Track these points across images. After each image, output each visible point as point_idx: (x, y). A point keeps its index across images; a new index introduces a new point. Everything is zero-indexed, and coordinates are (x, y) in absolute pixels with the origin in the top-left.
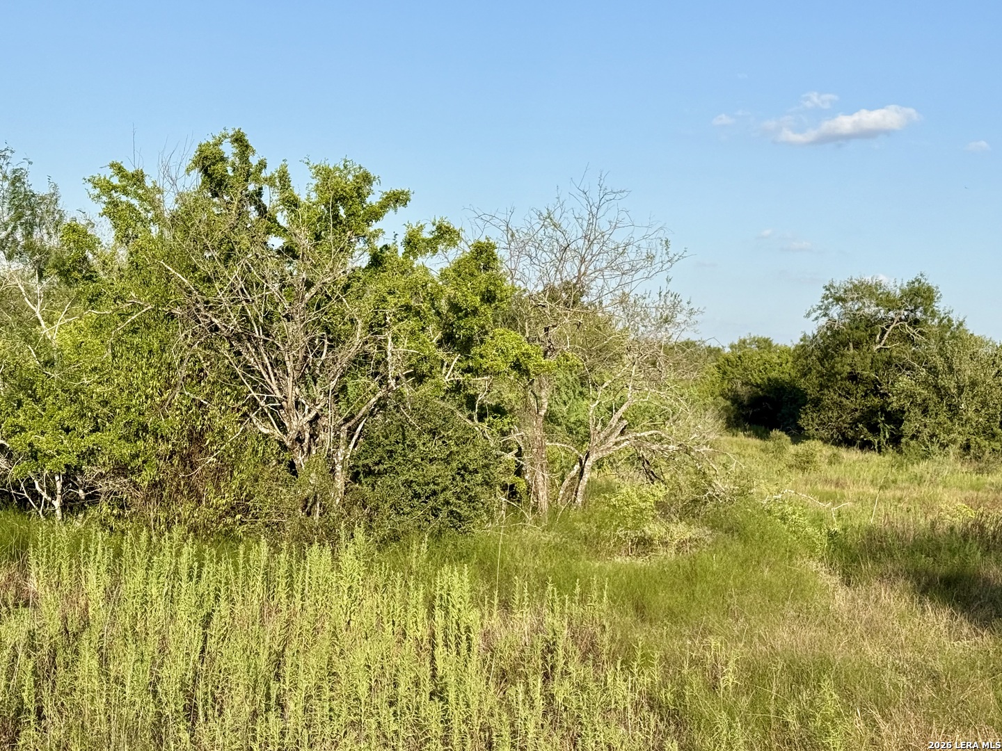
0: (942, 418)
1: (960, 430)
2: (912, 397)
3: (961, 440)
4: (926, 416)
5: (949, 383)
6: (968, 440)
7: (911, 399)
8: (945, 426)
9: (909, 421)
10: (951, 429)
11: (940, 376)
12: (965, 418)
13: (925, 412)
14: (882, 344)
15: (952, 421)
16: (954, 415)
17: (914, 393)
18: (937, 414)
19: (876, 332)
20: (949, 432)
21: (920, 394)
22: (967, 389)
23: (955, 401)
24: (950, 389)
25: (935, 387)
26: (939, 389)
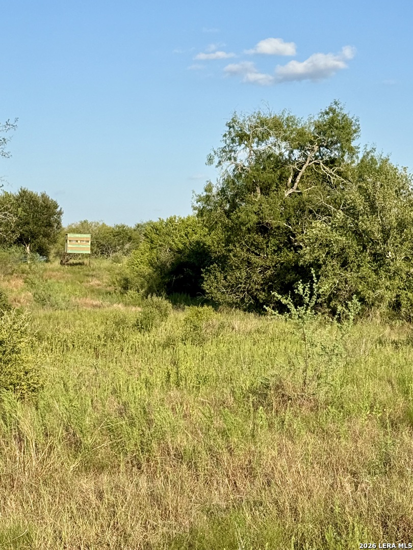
0: (366, 270)
1: (388, 283)
2: (327, 246)
3: (389, 296)
4: (346, 269)
5: (371, 225)
6: (398, 296)
7: (327, 249)
8: (370, 279)
9: (326, 276)
10: (377, 284)
11: (360, 218)
12: (392, 269)
13: (344, 264)
14: (295, 187)
15: (377, 274)
16: (380, 266)
17: (330, 241)
18: (359, 266)
19: (287, 174)
20: (374, 287)
21: (337, 241)
22: (394, 233)
23: (379, 248)
24: (373, 233)
25: (355, 232)
26: (360, 235)
